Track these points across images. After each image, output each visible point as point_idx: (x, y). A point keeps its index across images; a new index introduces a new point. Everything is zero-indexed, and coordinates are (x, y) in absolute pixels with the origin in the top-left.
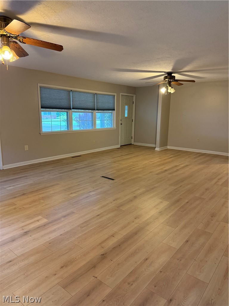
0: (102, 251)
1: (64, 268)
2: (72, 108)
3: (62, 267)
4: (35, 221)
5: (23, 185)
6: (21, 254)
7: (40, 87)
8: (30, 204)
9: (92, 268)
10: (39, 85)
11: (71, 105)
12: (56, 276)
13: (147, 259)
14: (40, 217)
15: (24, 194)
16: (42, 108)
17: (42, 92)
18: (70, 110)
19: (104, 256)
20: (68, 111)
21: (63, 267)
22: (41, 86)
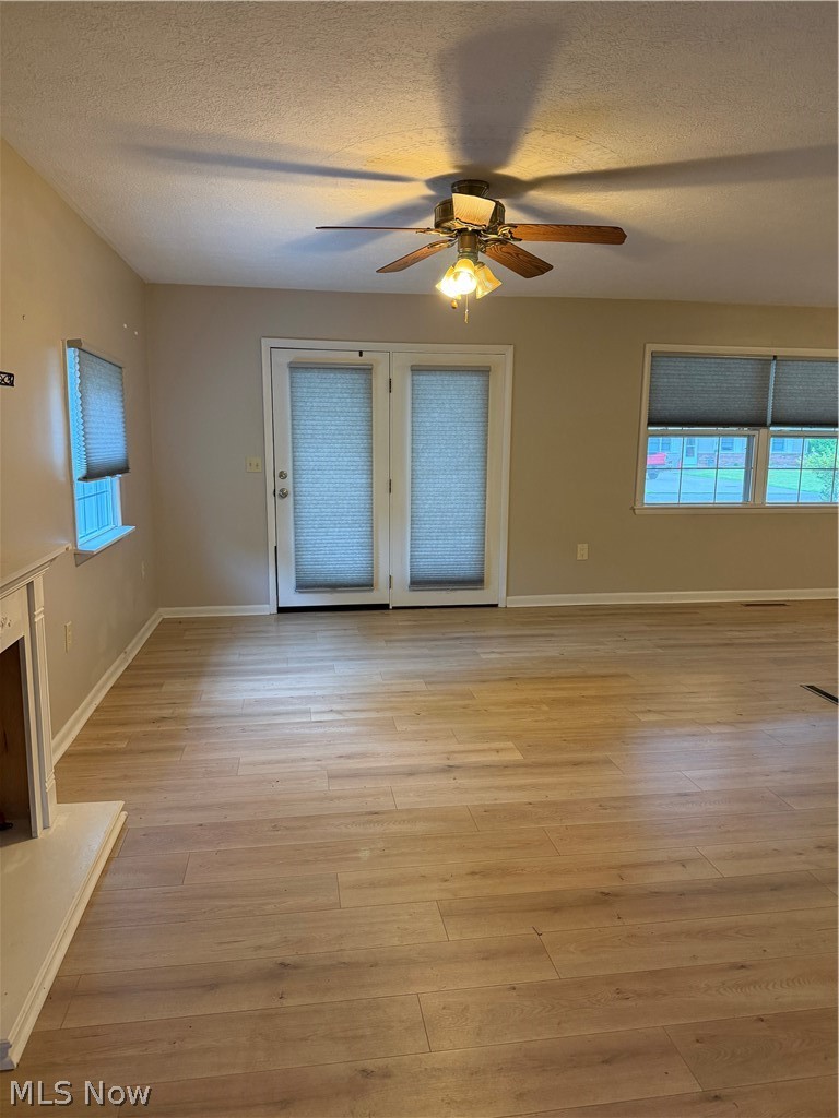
0: (610, 884)
1: (477, 876)
2: (769, 421)
3: (473, 873)
4: (490, 750)
5: (527, 655)
6: (408, 807)
7: (654, 355)
8: (508, 708)
9: (548, 909)
10: (650, 348)
11: (766, 409)
12: (446, 884)
13: (742, 967)
14: (511, 744)
15: (511, 679)
16: (651, 423)
17: (658, 372)
18: (763, 431)
19: (605, 898)
20: (753, 433)
21: (476, 873)
22: (656, 352)
